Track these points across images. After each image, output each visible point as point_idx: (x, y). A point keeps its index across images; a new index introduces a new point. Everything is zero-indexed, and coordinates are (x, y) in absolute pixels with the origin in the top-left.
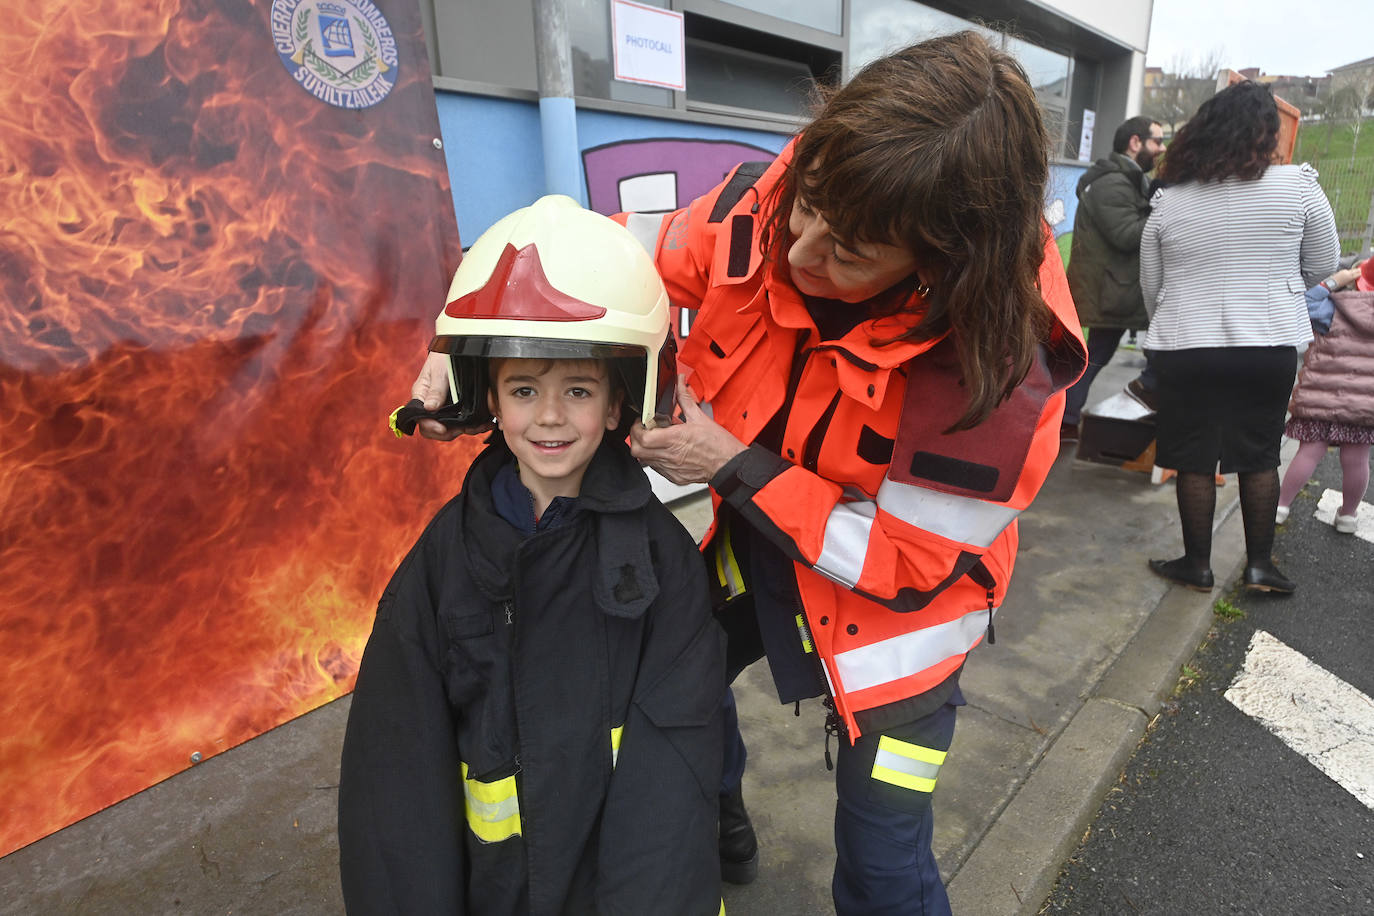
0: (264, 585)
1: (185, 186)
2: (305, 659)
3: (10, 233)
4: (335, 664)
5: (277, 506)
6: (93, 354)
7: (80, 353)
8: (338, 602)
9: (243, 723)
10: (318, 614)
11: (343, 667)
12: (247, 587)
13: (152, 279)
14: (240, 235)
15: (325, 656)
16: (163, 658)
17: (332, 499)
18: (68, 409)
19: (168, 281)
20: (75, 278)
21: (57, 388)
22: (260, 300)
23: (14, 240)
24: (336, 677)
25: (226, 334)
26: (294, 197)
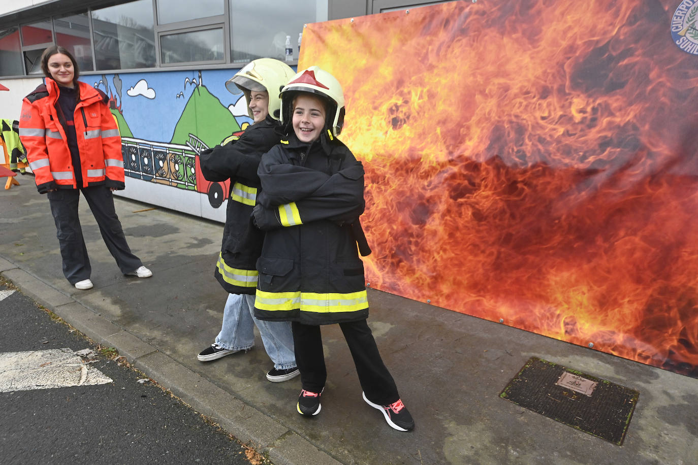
0: (556, 276)
1: (594, 101)
2: (559, 316)
3: (524, 119)
4: (570, 327)
5: (575, 246)
6: (530, 164)
7: (526, 163)
8: (585, 302)
9: (521, 322)
10: (573, 301)
11: (572, 330)
12: (548, 273)
13: (563, 139)
14: (610, 123)
15: (567, 321)
17: (603, 254)
18: (515, 182)
19: (569, 141)
20: (537, 137)
21: (514, 174)
22: (606, 153)
23: (524, 122)
24: (566, 332)
25: (582, 166)
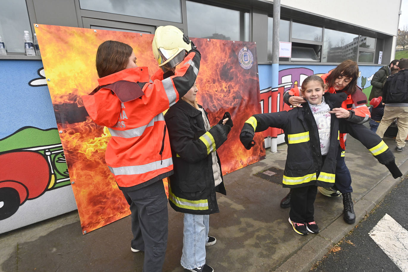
0: (234, 148)
1: (228, 84)
2: (238, 161)
3: (210, 92)
4: (242, 162)
6: (218, 109)
7: (217, 110)
8: (242, 152)
9: (232, 169)
10: (239, 153)
11: (243, 163)
12: (232, 147)
13: (224, 98)
14: (233, 91)
15: (240, 161)
16: (223, 157)
18: (215, 118)
19: (226, 99)
20: (217, 99)
21: (215, 115)
22: (235, 101)
23: (211, 93)
24: (242, 164)
25: (231, 107)
26: (240, 85)
